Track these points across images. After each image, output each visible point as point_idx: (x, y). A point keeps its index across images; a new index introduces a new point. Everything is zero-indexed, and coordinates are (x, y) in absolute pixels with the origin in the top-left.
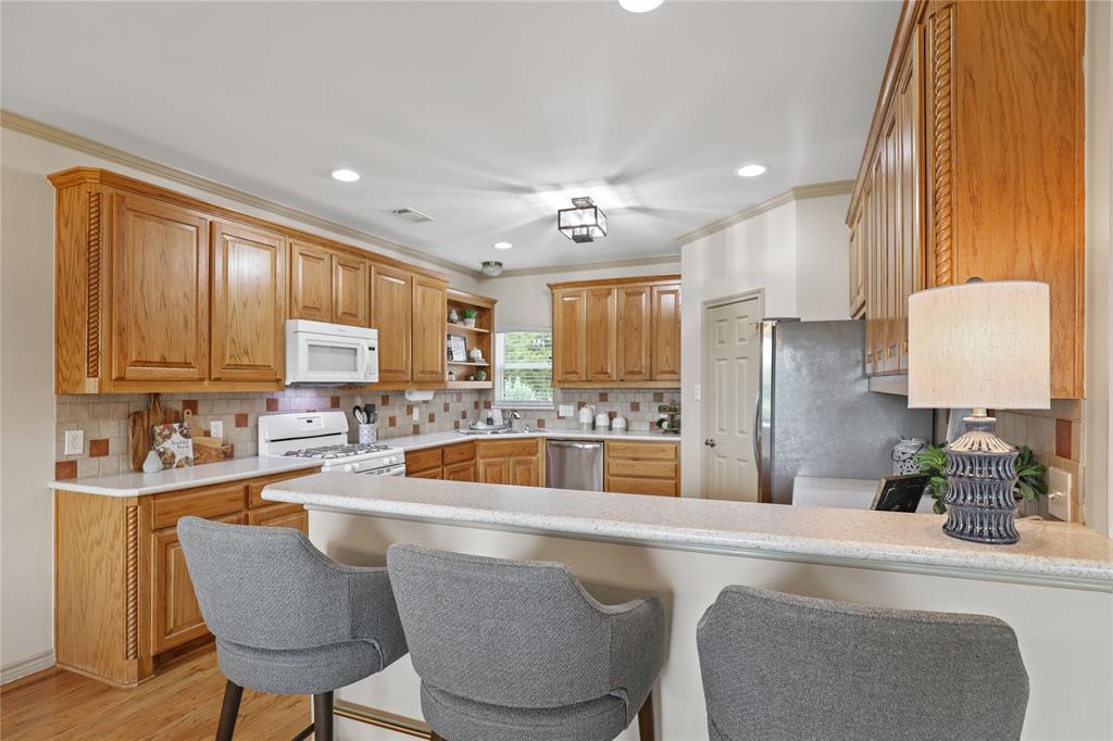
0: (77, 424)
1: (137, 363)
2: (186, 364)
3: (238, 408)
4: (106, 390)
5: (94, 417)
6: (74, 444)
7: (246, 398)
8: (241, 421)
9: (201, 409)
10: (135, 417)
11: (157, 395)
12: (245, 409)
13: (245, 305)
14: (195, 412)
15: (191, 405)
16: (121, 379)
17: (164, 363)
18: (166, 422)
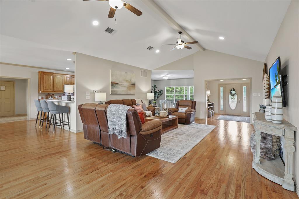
0: (40, 96)
1: (45, 90)
2: (50, 90)
3: (59, 95)
4: (42, 92)
5: (42, 95)
6: (40, 98)
7: (60, 94)
8: (60, 96)
9: (54, 95)
10: (46, 95)
11: (49, 93)
12: (60, 95)
13: (58, 83)
14: (53, 95)
15: (53, 94)
16: (43, 91)
17: (48, 90)
18: (50, 96)
